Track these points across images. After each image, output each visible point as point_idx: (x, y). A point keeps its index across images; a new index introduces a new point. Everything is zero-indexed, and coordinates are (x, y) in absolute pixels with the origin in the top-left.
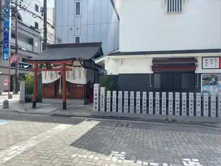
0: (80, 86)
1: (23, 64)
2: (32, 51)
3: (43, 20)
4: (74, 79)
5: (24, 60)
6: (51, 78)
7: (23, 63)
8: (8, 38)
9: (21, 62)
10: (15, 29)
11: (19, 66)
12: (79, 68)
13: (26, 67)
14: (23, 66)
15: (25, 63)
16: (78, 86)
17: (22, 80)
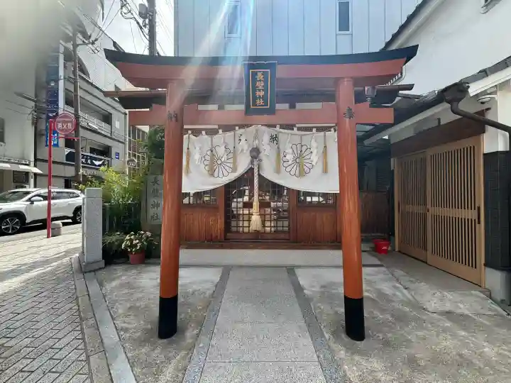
0: (315, 199)
1: (92, 158)
2: (109, 135)
3: (148, 37)
4: (302, 173)
5: (92, 150)
6: (212, 173)
7: (91, 155)
8: (58, 101)
9: (89, 154)
10: (72, 88)
11: (84, 160)
12: (322, 134)
13: (97, 163)
14: (92, 162)
15: (94, 156)
16: (309, 199)
17: (91, 182)
